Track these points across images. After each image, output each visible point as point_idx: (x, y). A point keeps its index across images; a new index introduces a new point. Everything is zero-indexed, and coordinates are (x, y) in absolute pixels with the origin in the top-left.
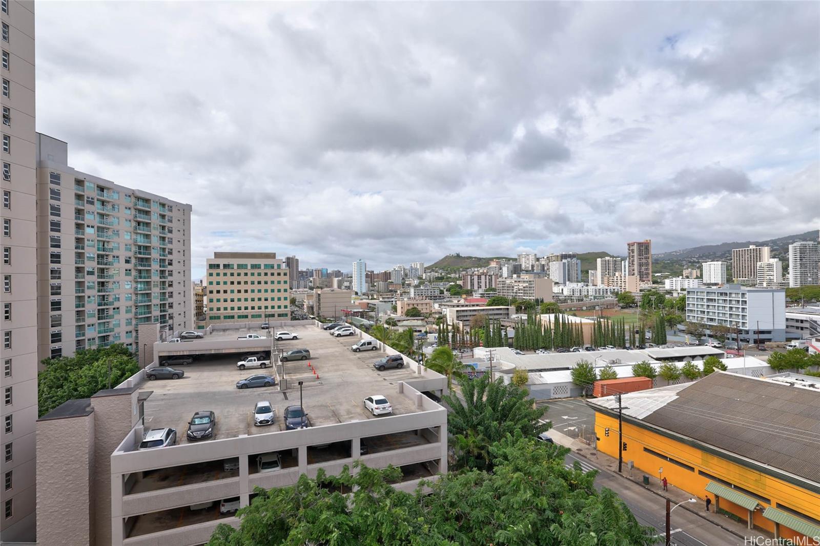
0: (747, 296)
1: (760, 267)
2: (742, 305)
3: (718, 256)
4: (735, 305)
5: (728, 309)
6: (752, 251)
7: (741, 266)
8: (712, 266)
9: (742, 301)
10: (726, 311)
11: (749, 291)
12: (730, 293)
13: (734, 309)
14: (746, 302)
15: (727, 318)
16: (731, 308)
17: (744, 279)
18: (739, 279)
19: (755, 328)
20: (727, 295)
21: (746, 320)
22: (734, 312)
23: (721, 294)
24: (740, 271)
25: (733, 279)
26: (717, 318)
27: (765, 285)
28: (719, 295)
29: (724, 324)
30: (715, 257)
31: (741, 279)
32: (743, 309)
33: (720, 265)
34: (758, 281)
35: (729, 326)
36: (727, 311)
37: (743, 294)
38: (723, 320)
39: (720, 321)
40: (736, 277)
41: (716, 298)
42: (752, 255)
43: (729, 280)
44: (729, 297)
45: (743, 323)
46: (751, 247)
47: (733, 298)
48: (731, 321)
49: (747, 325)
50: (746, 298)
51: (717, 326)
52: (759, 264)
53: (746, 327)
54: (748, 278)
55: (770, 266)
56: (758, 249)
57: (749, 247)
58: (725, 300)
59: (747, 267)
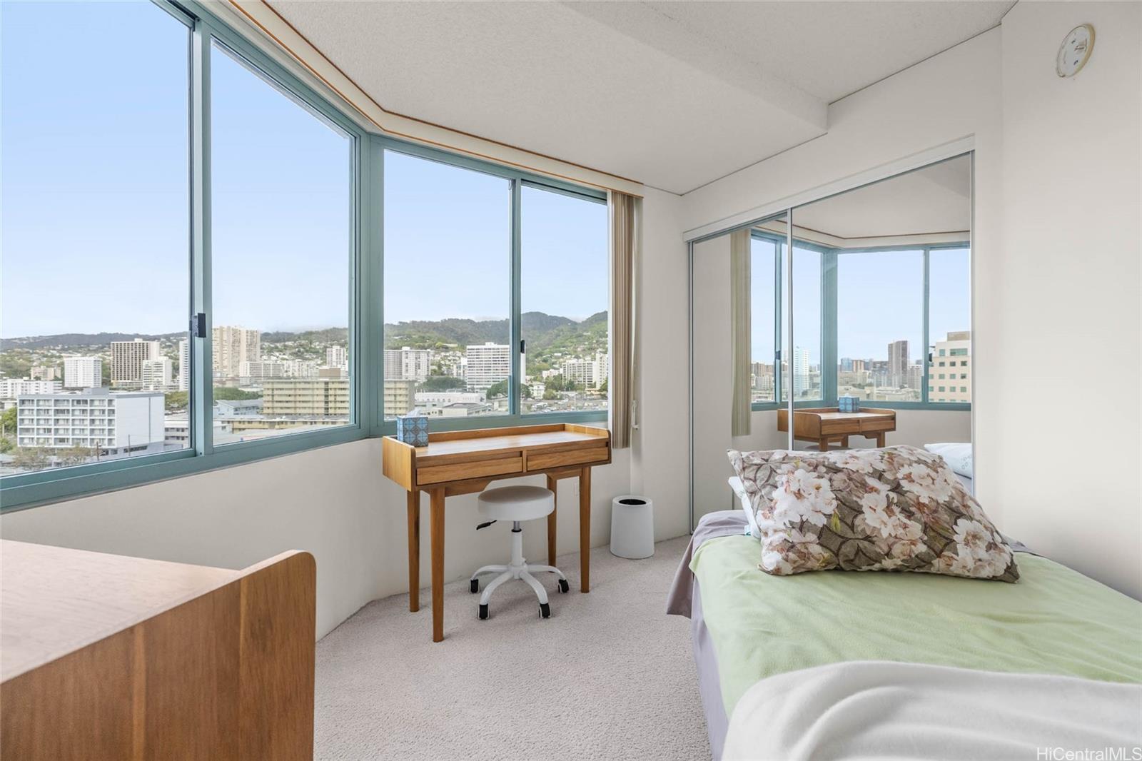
0: (115, 403)
1: (147, 366)
2: (109, 416)
3: (92, 350)
4: (98, 416)
5: (88, 422)
6: (138, 346)
7: (123, 364)
8: (80, 364)
9: (109, 410)
10: (85, 426)
11: (119, 397)
12: (92, 401)
13: (97, 422)
14: (113, 411)
15: (87, 435)
16: (93, 421)
17: (127, 381)
18: (119, 381)
19: (126, 445)
20: (87, 403)
21: (114, 435)
22: (97, 426)
23: (78, 402)
24: (121, 371)
25: (112, 381)
26: (71, 437)
27: (152, 388)
28: (75, 403)
29: (82, 445)
30: (89, 350)
31: (123, 381)
32: (110, 421)
33: (93, 362)
34: (144, 384)
35: (89, 447)
36: (87, 425)
37: (110, 401)
38: (80, 439)
39: (75, 441)
40: (116, 378)
41: (71, 408)
42: (138, 350)
43: (106, 382)
44: (91, 406)
45: (110, 440)
46: (137, 340)
47: (95, 406)
48: (92, 440)
49: (114, 442)
50: (114, 406)
51: (71, 449)
52: (145, 362)
53: (114, 445)
54: (132, 380)
55: (158, 365)
56: (145, 344)
57: (133, 340)
58: (84, 411)
59: (130, 367)
